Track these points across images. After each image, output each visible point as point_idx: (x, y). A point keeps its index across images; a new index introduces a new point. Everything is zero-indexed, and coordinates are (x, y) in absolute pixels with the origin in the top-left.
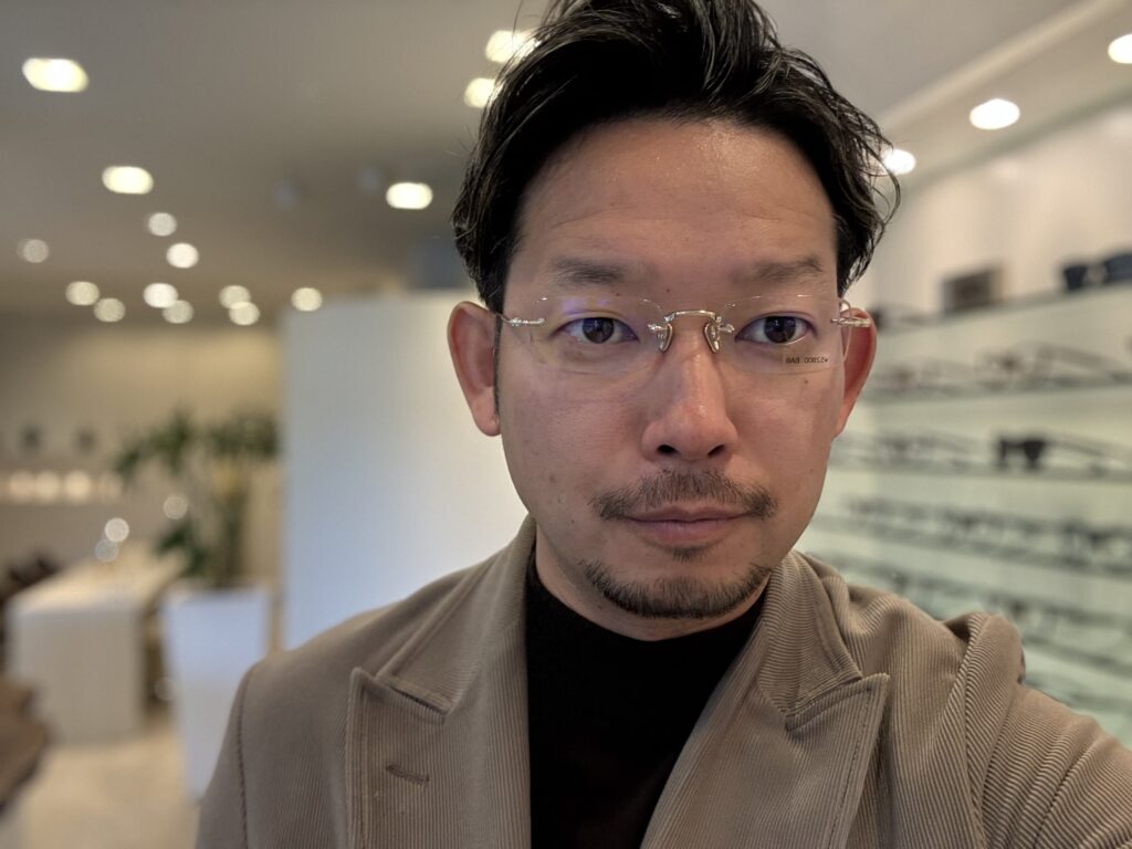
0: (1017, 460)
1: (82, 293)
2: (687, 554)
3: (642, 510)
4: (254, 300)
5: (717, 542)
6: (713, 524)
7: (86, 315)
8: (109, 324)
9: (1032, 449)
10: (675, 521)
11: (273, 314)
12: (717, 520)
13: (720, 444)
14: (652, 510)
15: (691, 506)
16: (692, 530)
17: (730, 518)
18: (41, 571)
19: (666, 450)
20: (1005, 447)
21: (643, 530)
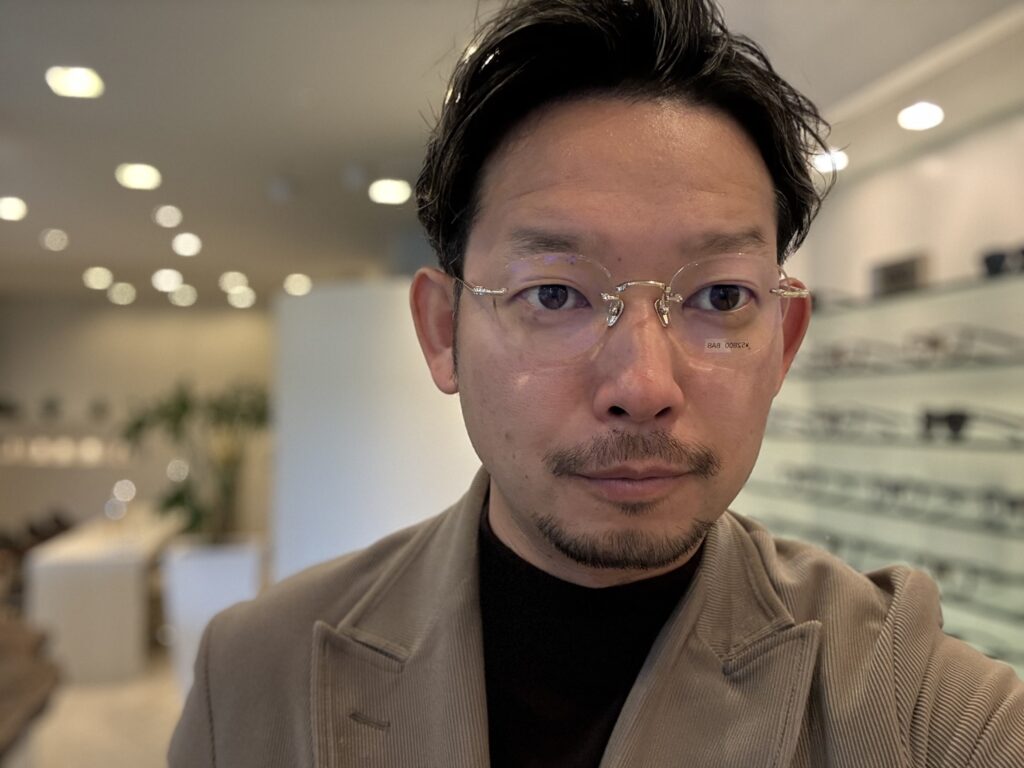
0: (942, 431)
1: (98, 278)
2: (633, 508)
3: (592, 468)
4: (251, 284)
5: (663, 499)
6: (659, 482)
7: (100, 299)
8: (122, 306)
9: (956, 422)
10: (624, 479)
11: (267, 297)
12: (663, 478)
13: (665, 406)
14: (602, 468)
15: (639, 465)
16: (639, 487)
17: (676, 475)
18: (57, 527)
19: (616, 411)
20: (930, 420)
21: (594, 487)
